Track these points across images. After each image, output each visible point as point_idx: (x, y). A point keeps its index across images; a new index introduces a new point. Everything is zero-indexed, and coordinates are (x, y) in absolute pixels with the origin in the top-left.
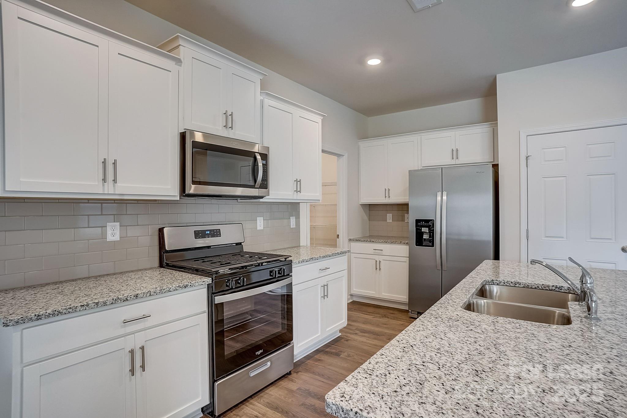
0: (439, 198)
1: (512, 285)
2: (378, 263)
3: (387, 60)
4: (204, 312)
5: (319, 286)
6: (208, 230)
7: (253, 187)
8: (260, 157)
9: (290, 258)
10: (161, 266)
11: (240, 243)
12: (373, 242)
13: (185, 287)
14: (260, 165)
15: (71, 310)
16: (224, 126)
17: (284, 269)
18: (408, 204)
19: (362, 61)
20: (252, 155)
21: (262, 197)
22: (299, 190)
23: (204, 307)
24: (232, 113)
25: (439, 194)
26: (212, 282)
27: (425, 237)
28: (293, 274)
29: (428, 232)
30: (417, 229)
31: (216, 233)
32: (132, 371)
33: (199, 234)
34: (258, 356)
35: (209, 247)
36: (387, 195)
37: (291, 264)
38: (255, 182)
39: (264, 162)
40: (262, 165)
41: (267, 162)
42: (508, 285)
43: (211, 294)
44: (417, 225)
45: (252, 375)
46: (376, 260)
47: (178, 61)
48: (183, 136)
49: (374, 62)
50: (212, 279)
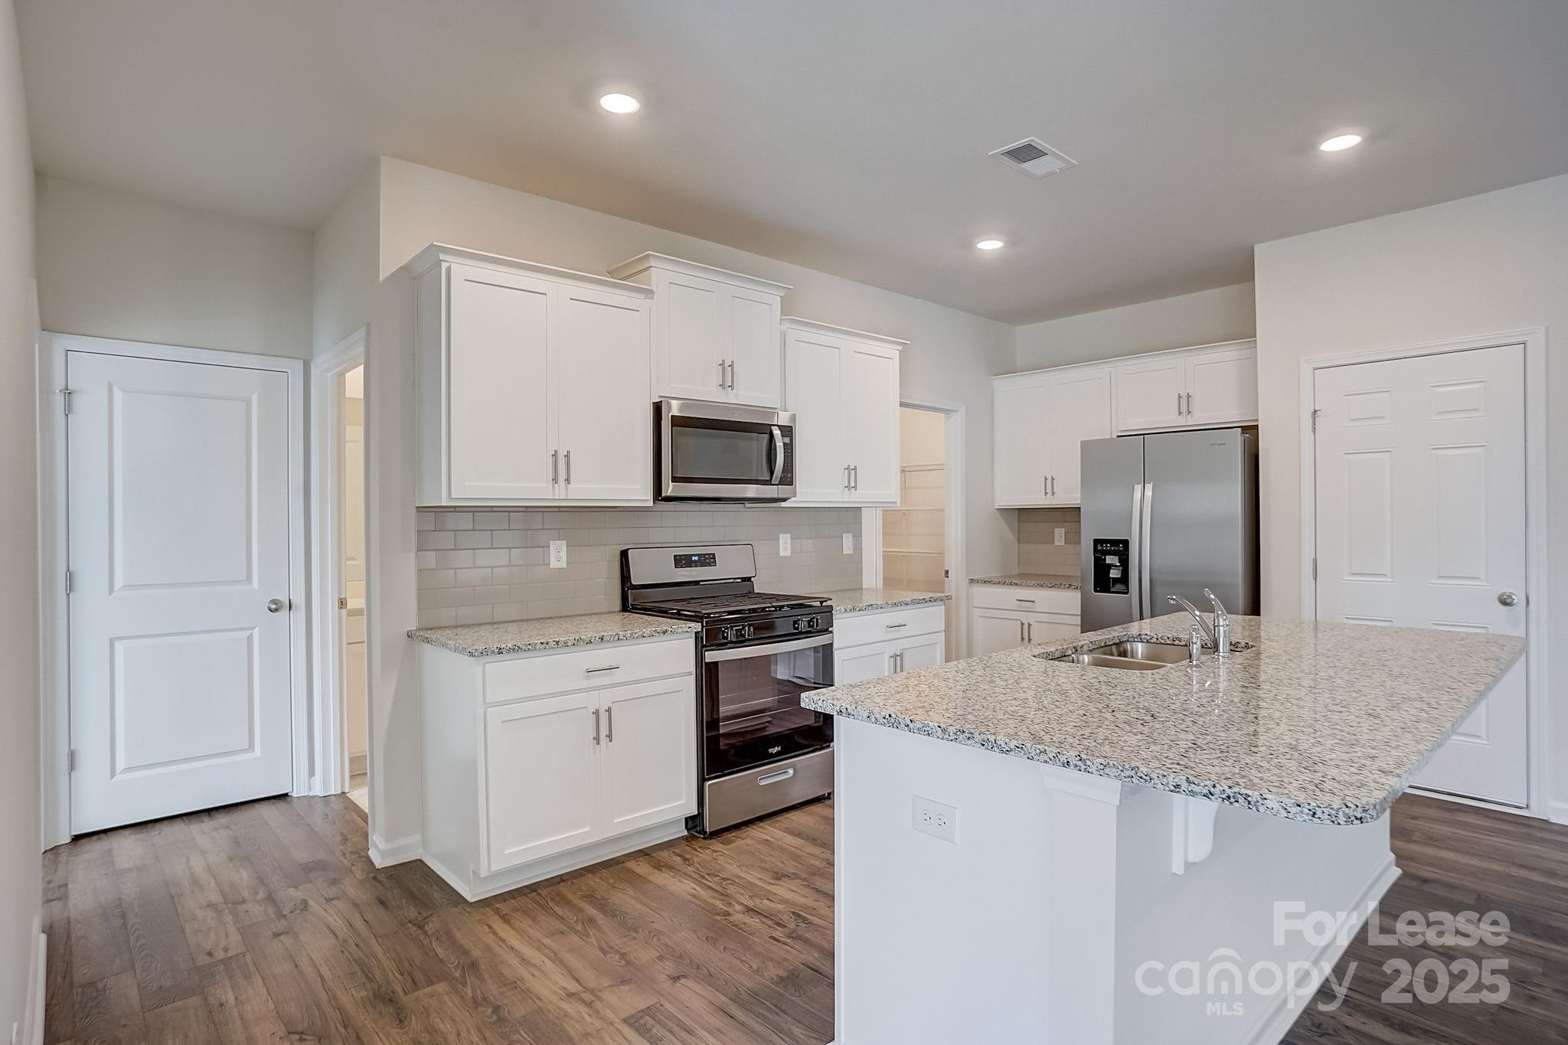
0: (1138, 495)
1: (1169, 642)
2: (1026, 627)
3: (1013, 240)
4: (690, 674)
5: (886, 656)
6: (695, 555)
7: (768, 483)
8: (779, 432)
9: (829, 603)
10: (625, 608)
11: (749, 579)
12: (1016, 584)
13: (664, 633)
14: (779, 445)
15: (530, 647)
16: (720, 386)
17: (817, 620)
18: (1080, 508)
19: (968, 244)
20: (766, 429)
21: (784, 500)
22: (852, 485)
23: (691, 666)
24: (732, 362)
25: (1138, 488)
26: (702, 629)
27: (1113, 574)
28: (835, 628)
29: (1118, 564)
30: (1096, 559)
31: (708, 560)
32: (597, 739)
33: (681, 561)
34: (772, 755)
35: (697, 583)
36: (1049, 490)
37: (831, 612)
38: (772, 473)
39: (787, 440)
40: (782, 444)
41: (791, 440)
42: (1163, 642)
43: (700, 648)
44: (1096, 550)
45: (763, 783)
46: (1022, 622)
47: (649, 293)
48: (658, 408)
49: (990, 245)
50: (702, 625)
